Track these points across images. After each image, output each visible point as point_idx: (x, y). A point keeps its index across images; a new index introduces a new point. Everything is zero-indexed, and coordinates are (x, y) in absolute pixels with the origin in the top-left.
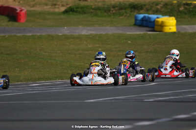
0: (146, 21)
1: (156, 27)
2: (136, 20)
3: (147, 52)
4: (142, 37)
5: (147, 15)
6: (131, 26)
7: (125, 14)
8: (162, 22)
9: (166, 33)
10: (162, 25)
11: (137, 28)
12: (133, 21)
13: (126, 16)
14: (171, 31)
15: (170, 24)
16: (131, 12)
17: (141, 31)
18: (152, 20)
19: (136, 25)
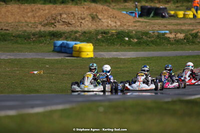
0: (65, 47)
1: (74, 52)
2: (55, 46)
3: (64, 74)
4: (60, 61)
5: (65, 42)
6: (50, 52)
7: (45, 42)
8: (80, 47)
9: (83, 58)
10: (80, 51)
11: (56, 54)
12: (52, 48)
13: (46, 43)
14: (88, 56)
15: (88, 50)
16: (51, 39)
17: (60, 56)
18: (71, 46)
19: (54, 51)
